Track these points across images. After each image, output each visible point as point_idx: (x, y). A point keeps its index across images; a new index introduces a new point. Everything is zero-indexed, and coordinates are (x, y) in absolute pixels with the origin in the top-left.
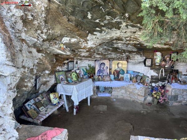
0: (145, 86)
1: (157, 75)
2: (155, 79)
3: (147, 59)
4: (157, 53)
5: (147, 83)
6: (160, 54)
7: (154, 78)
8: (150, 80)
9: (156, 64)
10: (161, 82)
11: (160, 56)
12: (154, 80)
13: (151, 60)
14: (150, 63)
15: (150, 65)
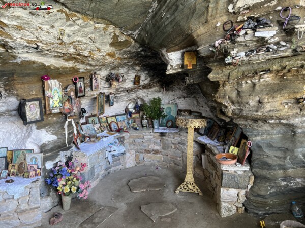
0: (35, 179)
1: (54, 138)
2: (51, 150)
3: (28, 103)
4: (49, 81)
5: (35, 167)
6: (58, 83)
7: (49, 148)
8: (40, 157)
9: (54, 112)
10: (65, 153)
11: (58, 90)
12: (49, 154)
13: (37, 103)
14: (38, 113)
15: (38, 116)
